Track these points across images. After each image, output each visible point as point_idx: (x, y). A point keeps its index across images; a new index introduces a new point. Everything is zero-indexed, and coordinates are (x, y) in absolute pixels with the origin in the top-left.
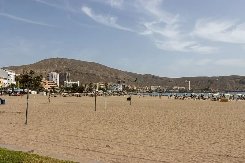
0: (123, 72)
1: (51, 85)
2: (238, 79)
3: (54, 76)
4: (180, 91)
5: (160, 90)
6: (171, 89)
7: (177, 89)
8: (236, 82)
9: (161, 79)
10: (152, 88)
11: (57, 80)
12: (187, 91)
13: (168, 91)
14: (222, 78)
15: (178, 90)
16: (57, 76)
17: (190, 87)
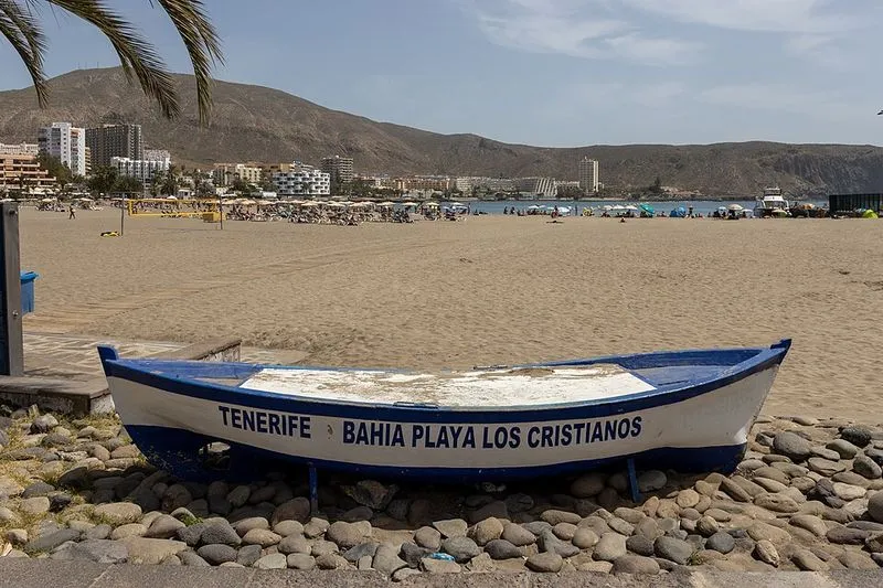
0: (374, 123)
1: (25, 169)
2: (770, 153)
3: (62, 137)
4: (559, 196)
5: (490, 192)
6: (530, 187)
7: (549, 188)
8: (764, 165)
9: (510, 150)
10: (463, 183)
11: (75, 151)
12: (583, 196)
13: (517, 197)
14: (718, 151)
15: (551, 193)
16: (74, 135)
17: (596, 183)
